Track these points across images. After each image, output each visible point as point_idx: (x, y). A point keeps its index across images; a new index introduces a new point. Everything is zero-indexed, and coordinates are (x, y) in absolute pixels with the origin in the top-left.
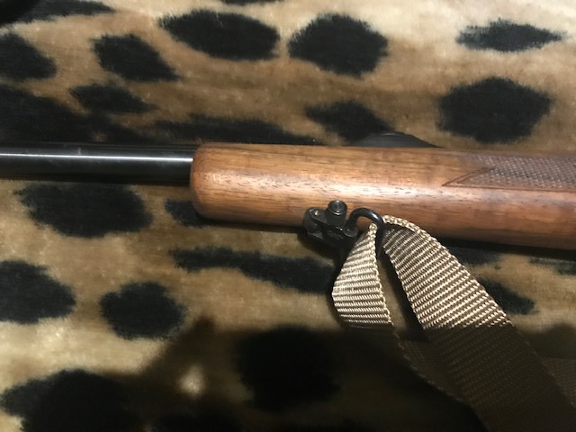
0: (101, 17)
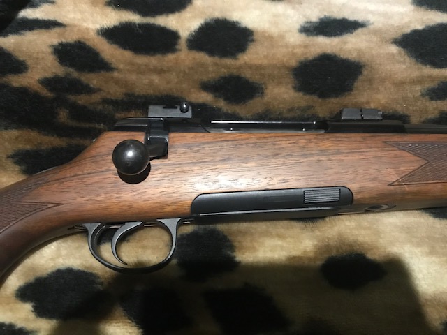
0: (57, 30)
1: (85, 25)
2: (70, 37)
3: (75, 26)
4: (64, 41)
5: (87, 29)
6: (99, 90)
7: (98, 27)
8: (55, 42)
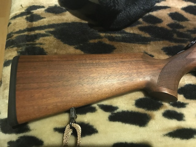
1: (177, 7)
2: (173, 11)
3: (174, 7)
4: (171, 12)
5: (178, 8)
6: (186, 27)
7: (181, 7)
8: (169, 12)
